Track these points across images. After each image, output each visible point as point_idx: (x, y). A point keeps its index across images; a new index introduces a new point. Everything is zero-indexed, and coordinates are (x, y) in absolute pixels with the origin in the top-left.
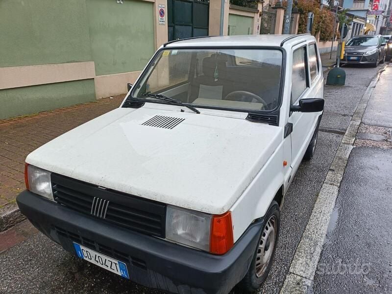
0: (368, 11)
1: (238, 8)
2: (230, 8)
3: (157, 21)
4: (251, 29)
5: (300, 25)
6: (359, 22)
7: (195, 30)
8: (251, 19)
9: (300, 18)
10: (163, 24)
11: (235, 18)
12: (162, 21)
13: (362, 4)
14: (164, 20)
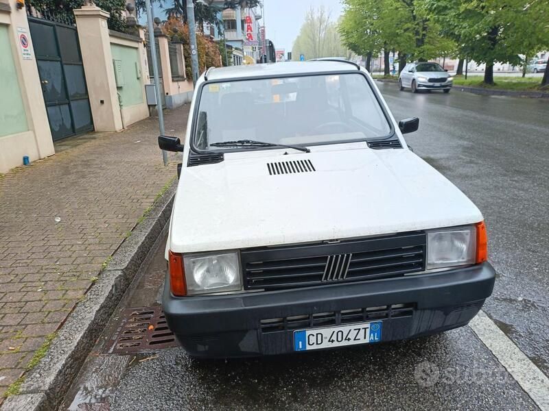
0: (242, 41)
1: (119, 36)
2: (110, 35)
3: (20, 54)
4: (138, 64)
5: (185, 58)
6: (238, 54)
7: (65, 66)
8: (134, 51)
9: (185, 49)
10: (28, 59)
11: (117, 49)
12: (27, 54)
13: (235, 33)
14: (29, 52)
